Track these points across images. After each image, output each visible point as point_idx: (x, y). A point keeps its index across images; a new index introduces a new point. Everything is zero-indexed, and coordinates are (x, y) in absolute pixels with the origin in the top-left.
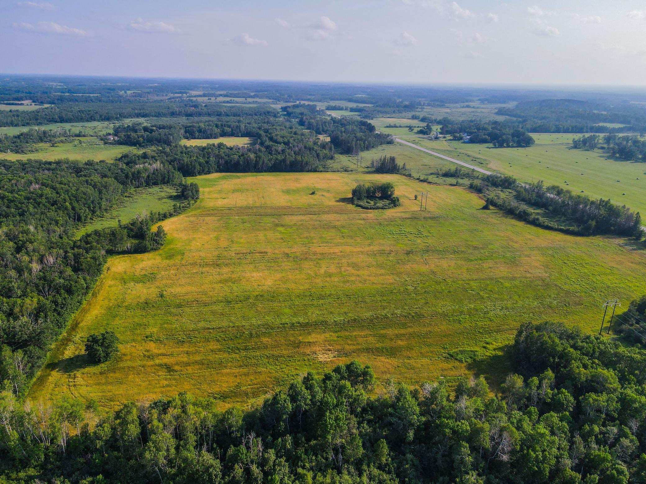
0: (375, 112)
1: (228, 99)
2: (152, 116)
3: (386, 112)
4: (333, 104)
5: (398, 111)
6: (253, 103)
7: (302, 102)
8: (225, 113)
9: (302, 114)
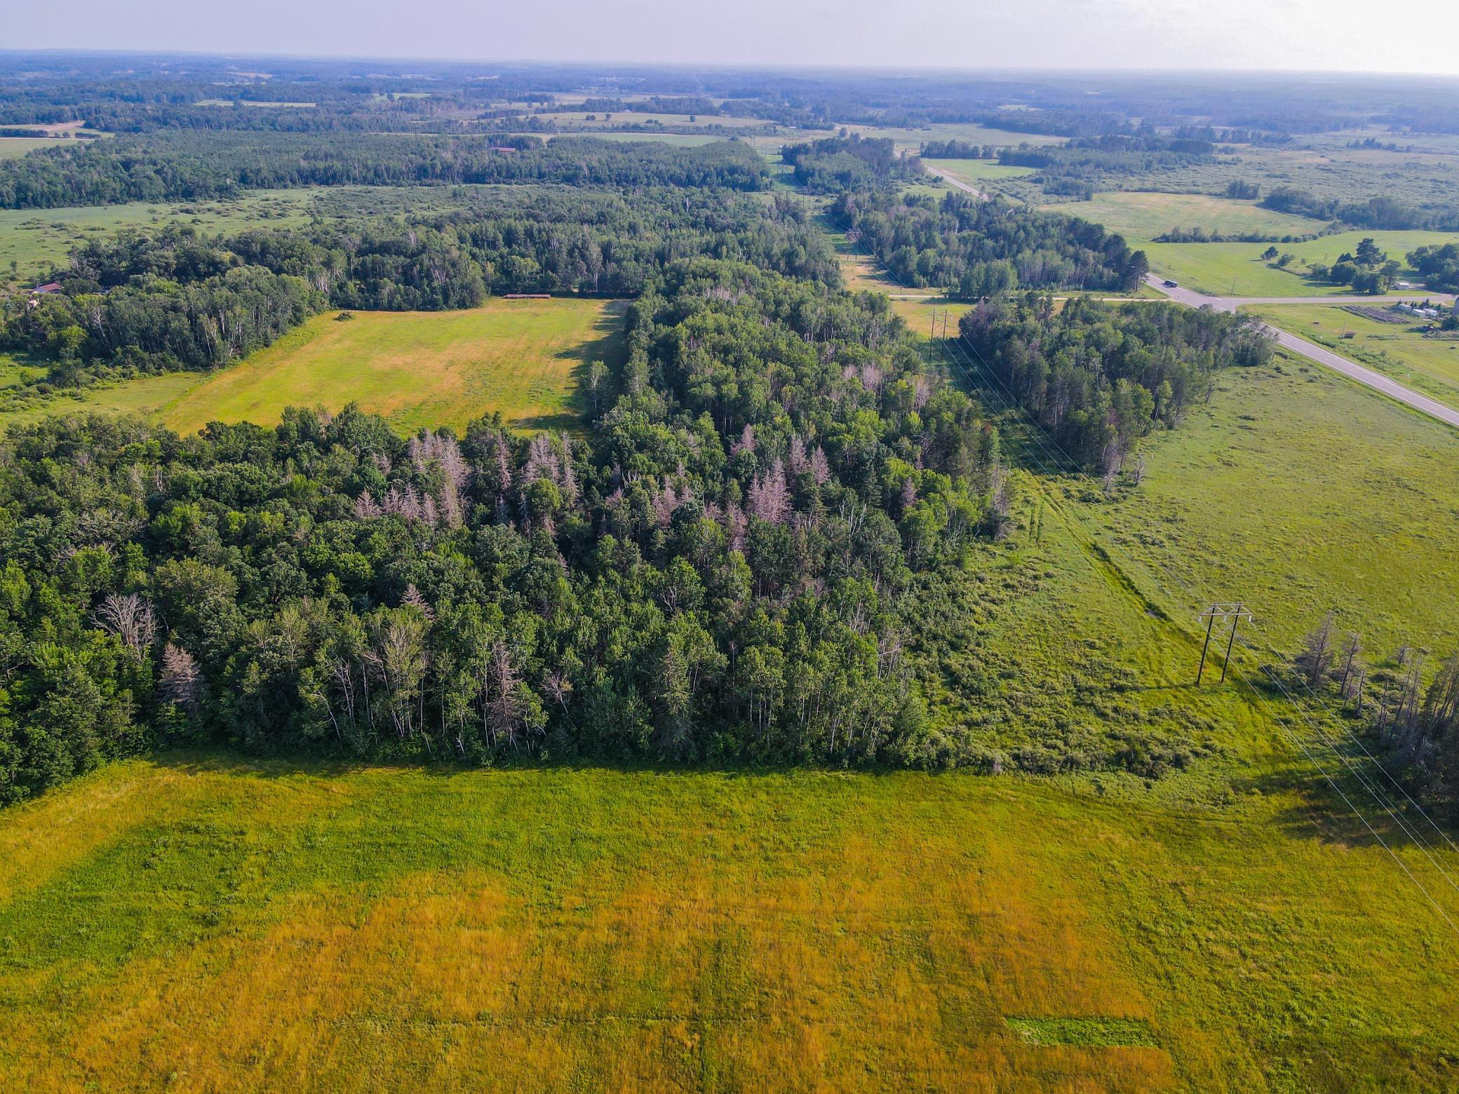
0: (1087, 168)
1: (641, 118)
2: (355, 181)
3: (1123, 167)
4: (945, 134)
5: (1160, 162)
6: (710, 130)
7: (851, 129)
8: (590, 169)
9: (843, 177)
